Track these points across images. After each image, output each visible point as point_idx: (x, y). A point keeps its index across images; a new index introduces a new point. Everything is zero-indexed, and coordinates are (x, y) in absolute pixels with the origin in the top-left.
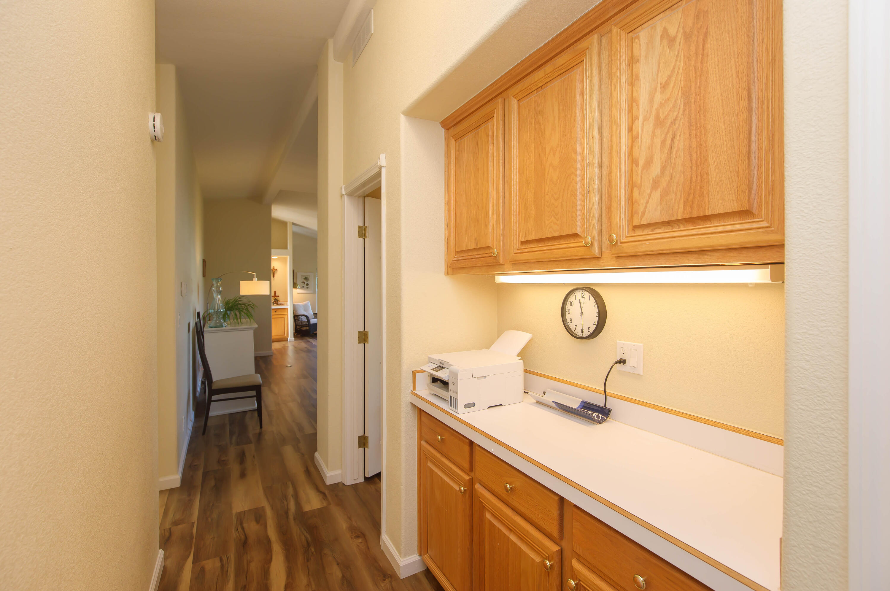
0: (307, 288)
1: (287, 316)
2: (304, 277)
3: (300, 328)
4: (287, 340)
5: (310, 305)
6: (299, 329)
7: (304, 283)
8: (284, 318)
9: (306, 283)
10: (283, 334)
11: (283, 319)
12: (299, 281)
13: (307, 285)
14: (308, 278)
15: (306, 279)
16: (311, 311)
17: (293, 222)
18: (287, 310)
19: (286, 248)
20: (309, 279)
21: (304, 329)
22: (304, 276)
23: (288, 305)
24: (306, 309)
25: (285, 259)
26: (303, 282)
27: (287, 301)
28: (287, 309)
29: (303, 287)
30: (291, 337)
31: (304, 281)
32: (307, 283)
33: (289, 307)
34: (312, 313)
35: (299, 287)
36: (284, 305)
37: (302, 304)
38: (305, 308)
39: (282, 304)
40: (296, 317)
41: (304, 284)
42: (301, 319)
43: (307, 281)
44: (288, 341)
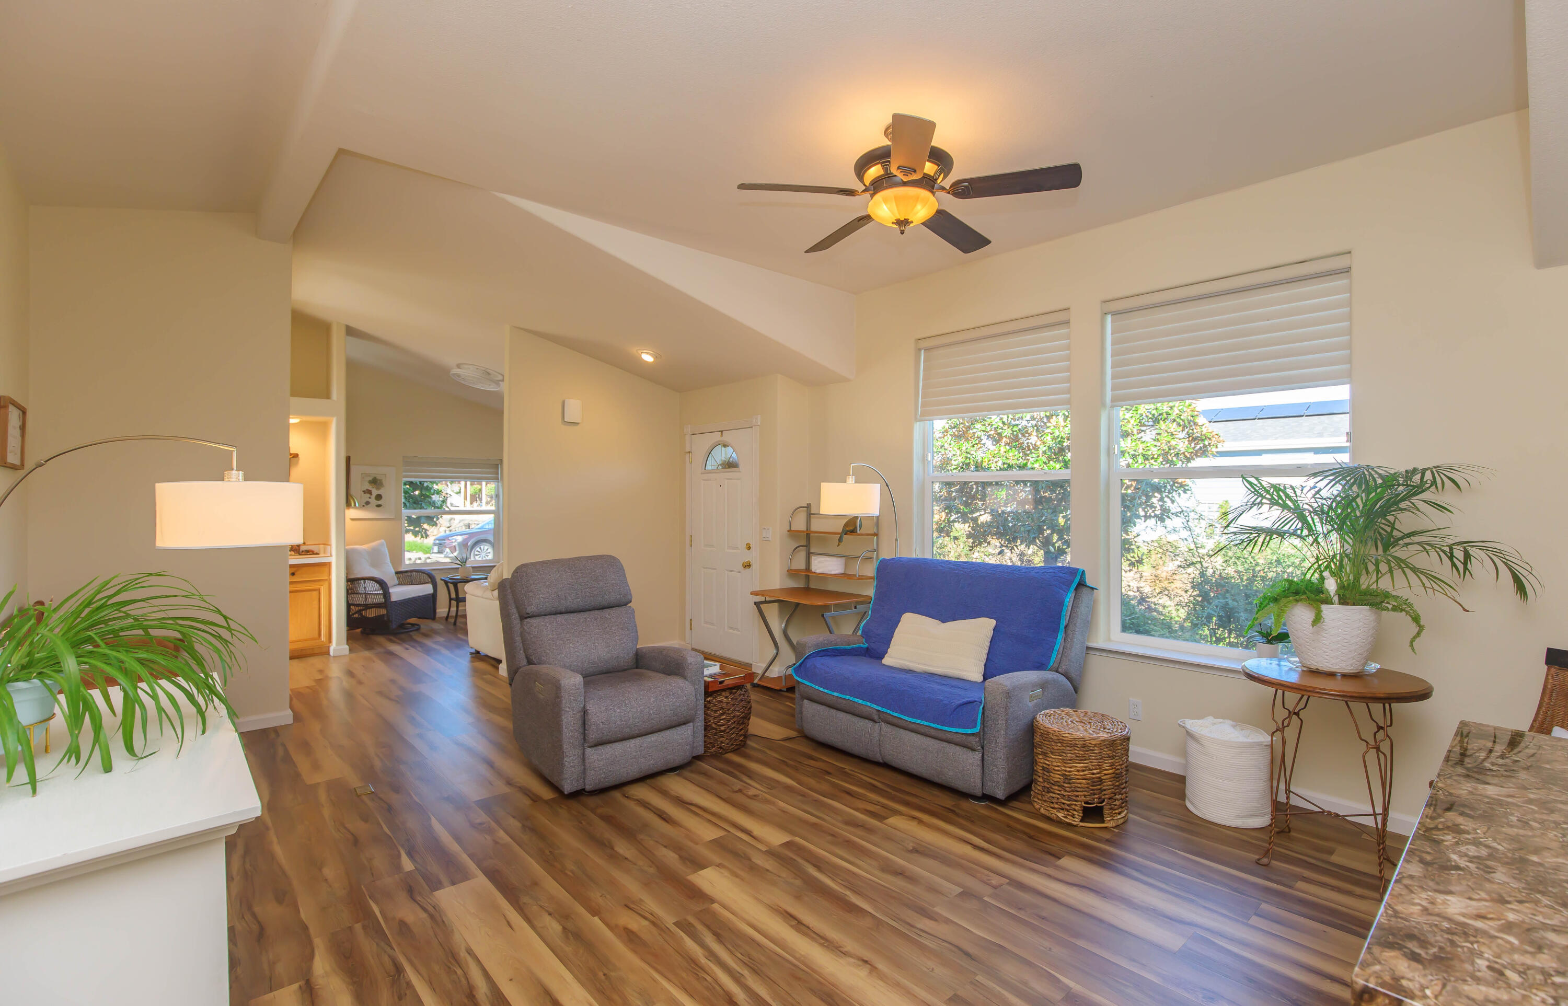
0: (379, 506)
1: (326, 583)
2: (371, 479)
3: (359, 612)
4: (328, 653)
5: (387, 552)
6: (356, 615)
7: (370, 492)
8: (319, 590)
9: (375, 492)
10: (316, 635)
11: (315, 593)
12: (358, 486)
13: (379, 497)
14: (381, 481)
15: (375, 482)
16: (390, 565)
17: (351, 325)
18: (327, 569)
19: (328, 396)
20: (384, 483)
21: (372, 613)
22: (368, 475)
23: (331, 556)
24: (376, 563)
25: (324, 426)
26: (367, 490)
27: (327, 544)
28: (328, 565)
29: (368, 503)
30: (338, 644)
31: (370, 488)
32: (379, 492)
33: (333, 560)
34: (393, 571)
35: (357, 505)
36: (317, 554)
37: (365, 547)
38: (374, 557)
39: (312, 551)
40: (352, 583)
41: (369, 495)
42: (365, 588)
43: (378, 489)
44: (332, 653)
